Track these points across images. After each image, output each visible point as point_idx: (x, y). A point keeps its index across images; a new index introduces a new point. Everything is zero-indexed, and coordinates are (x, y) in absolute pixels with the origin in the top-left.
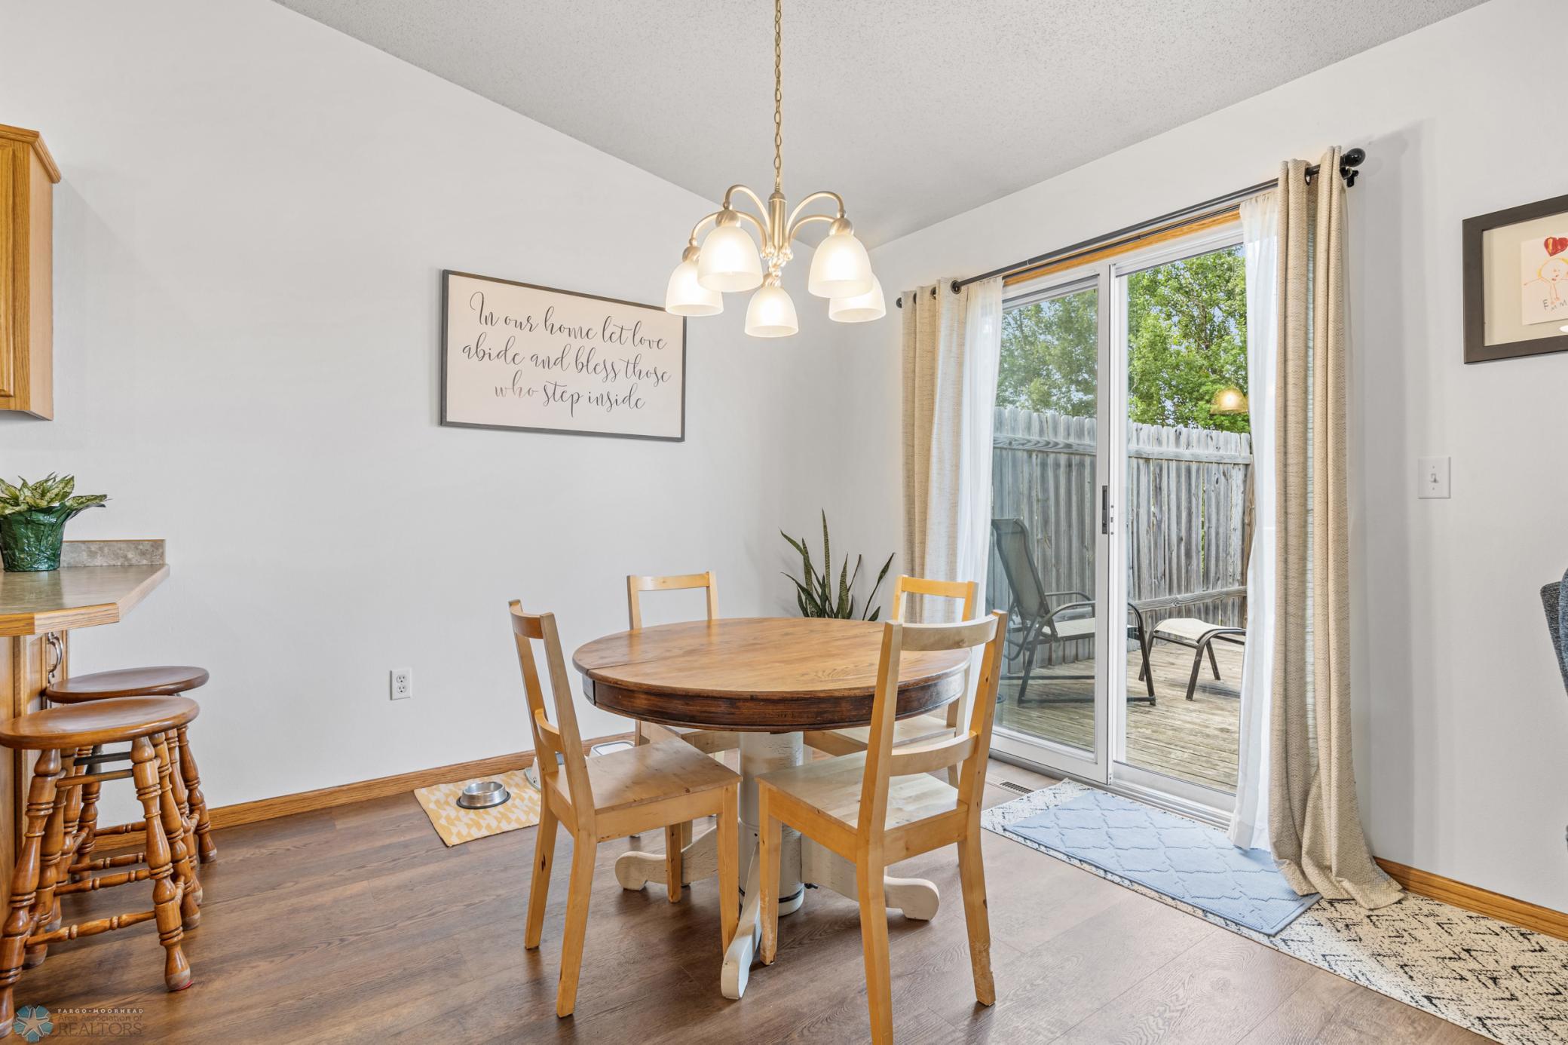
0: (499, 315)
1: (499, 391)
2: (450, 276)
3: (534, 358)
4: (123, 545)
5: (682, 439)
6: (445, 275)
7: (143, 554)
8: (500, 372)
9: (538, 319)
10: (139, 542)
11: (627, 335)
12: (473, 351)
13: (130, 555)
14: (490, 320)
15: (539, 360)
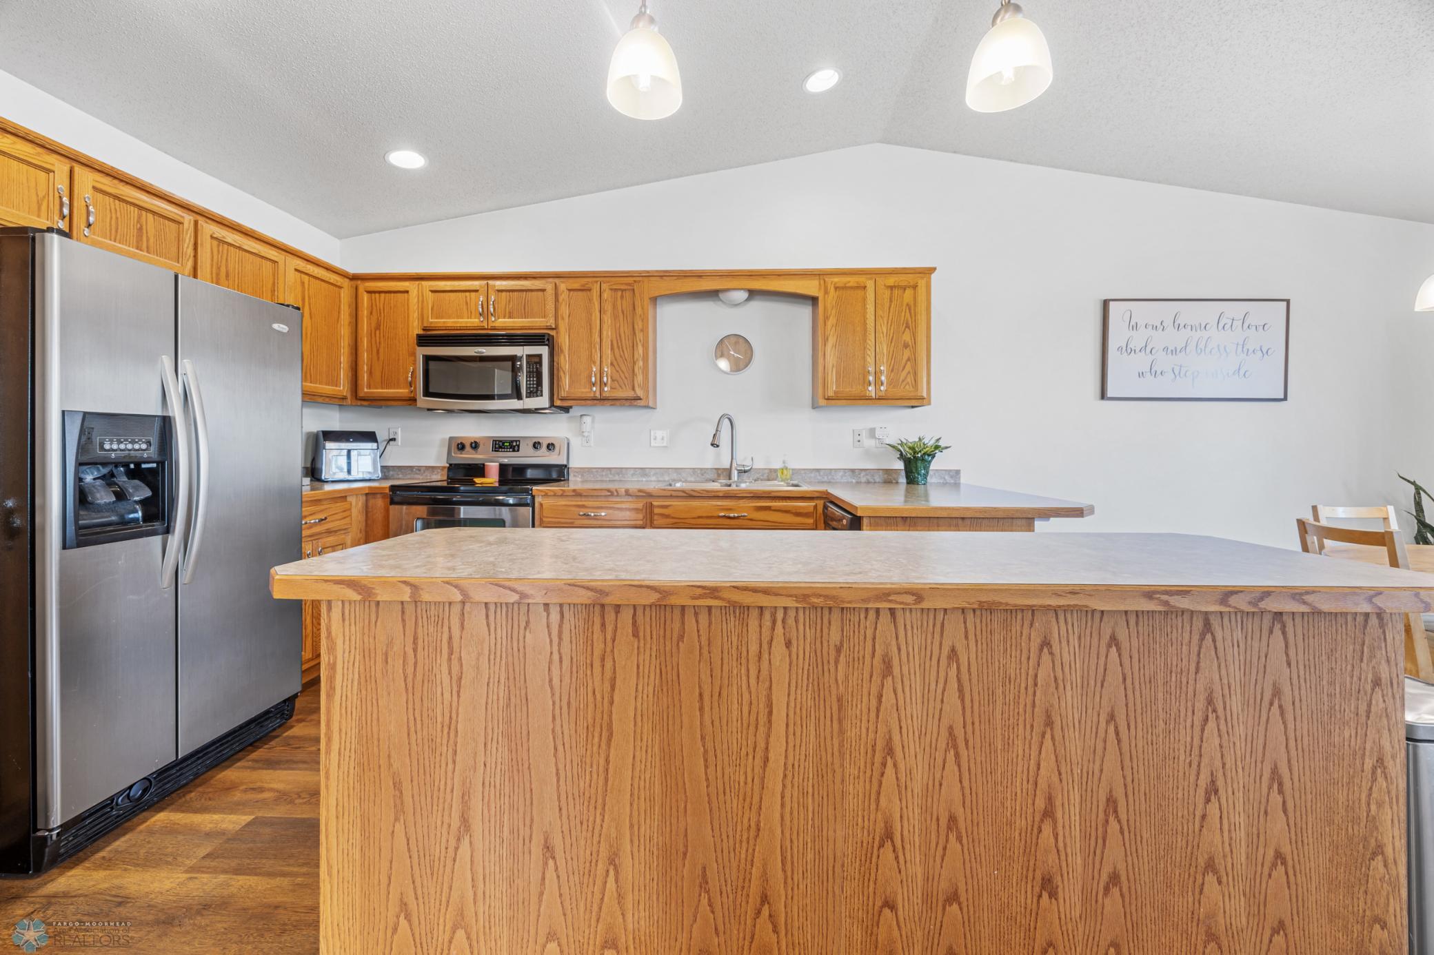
0: (1141, 323)
1: (1141, 375)
2: (1111, 303)
3: (1166, 349)
4: (944, 472)
5: (1285, 399)
6: (1106, 304)
7: (952, 477)
8: (1141, 361)
9: (1168, 322)
10: (950, 471)
11: (1238, 324)
12: (1124, 349)
13: (946, 477)
14: (1136, 327)
15: (1169, 350)
